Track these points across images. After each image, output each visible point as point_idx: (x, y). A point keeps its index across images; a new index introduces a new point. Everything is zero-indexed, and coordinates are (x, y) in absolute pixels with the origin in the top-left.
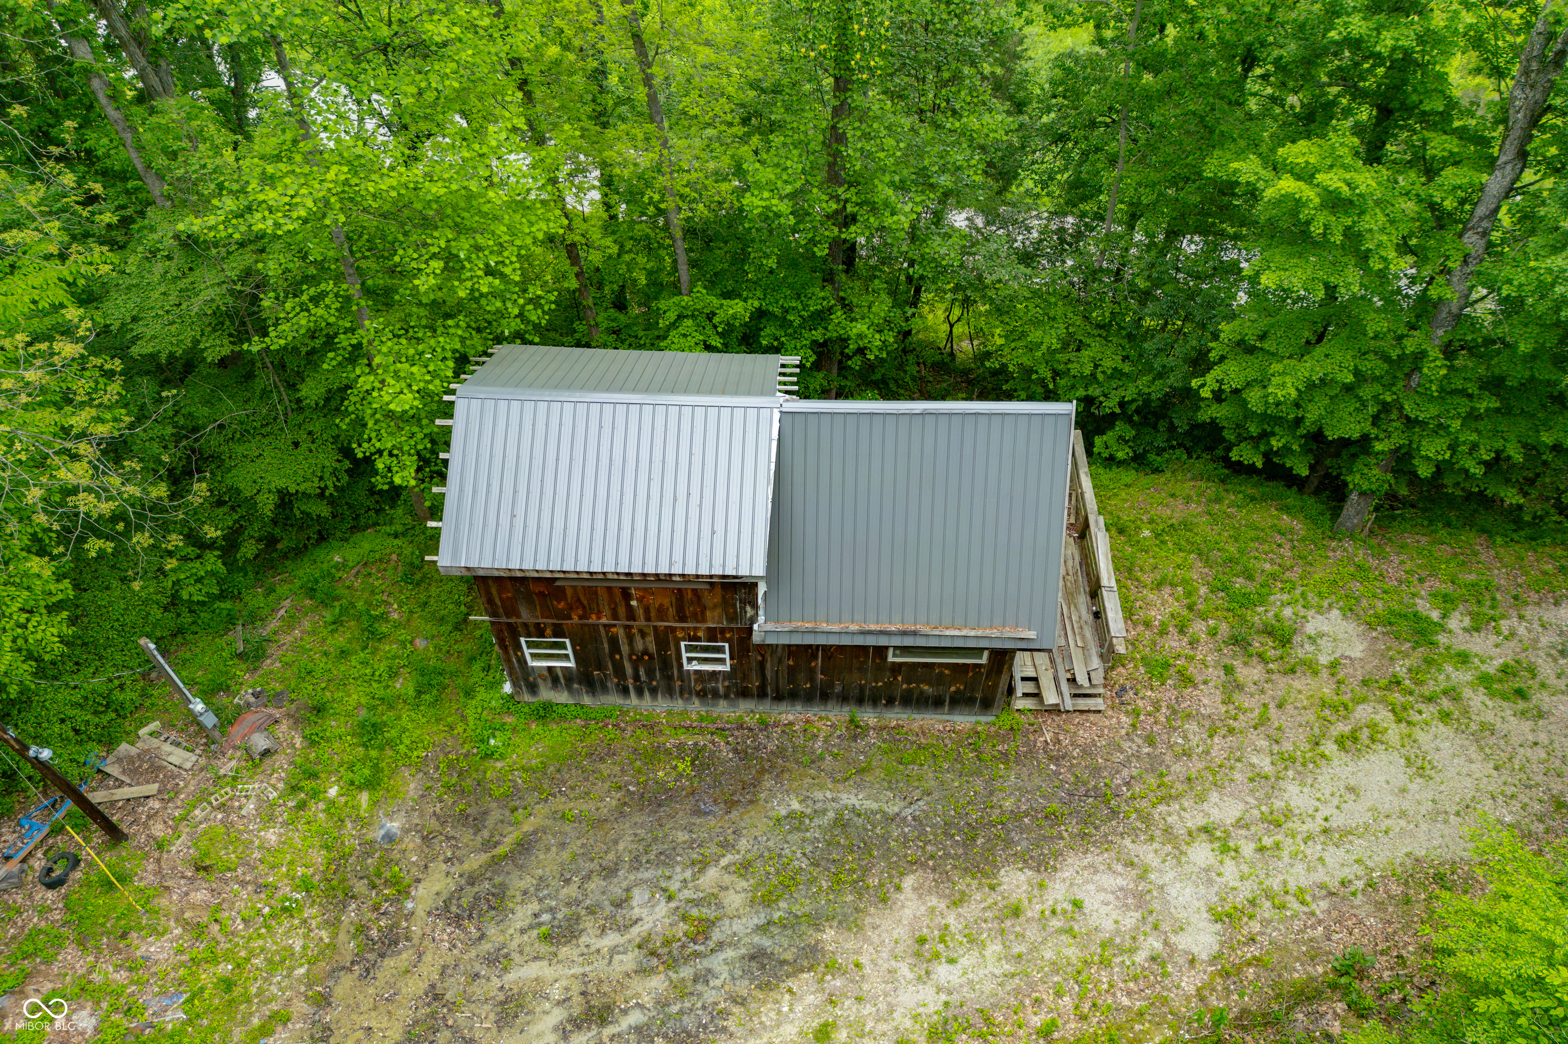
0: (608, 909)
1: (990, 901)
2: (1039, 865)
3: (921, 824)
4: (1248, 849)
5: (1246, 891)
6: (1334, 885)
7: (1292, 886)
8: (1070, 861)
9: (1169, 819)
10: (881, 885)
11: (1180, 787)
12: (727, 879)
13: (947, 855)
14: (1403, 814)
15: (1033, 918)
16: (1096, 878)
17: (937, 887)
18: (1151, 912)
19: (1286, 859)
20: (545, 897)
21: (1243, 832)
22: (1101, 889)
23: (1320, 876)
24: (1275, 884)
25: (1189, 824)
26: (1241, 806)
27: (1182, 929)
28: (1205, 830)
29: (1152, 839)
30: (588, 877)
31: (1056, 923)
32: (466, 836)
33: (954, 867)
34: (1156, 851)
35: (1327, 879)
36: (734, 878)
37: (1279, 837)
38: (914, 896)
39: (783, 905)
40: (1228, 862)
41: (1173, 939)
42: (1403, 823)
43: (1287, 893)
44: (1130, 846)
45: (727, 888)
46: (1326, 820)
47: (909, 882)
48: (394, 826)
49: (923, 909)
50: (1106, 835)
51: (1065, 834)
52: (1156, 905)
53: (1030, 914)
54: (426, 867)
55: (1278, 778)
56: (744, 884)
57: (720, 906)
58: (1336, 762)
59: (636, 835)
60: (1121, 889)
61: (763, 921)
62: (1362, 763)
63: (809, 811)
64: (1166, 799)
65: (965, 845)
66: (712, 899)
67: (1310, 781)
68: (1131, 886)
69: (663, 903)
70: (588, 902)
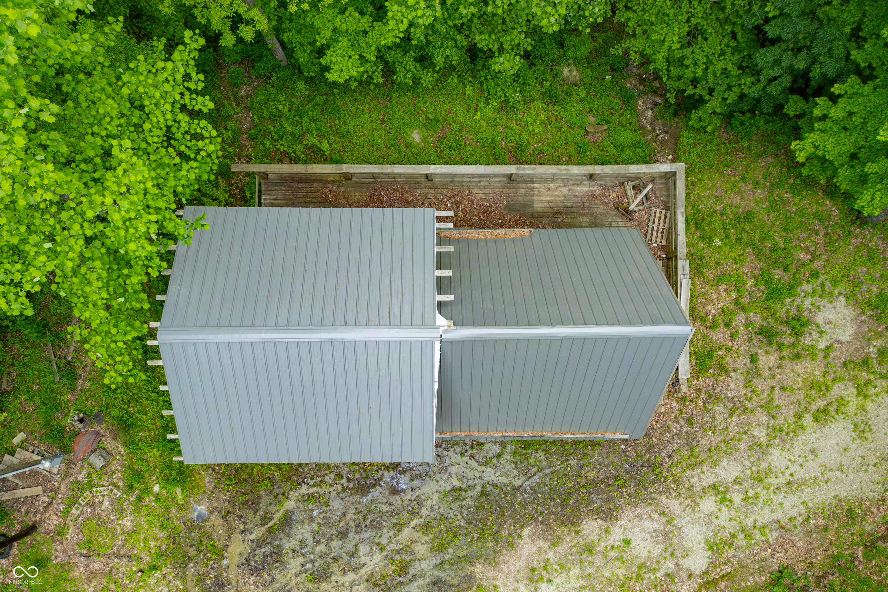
0: (346, 558)
1: (575, 541)
2: (607, 516)
3: (536, 493)
4: (737, 498)
5: (731, 527)
6: (784, 520)
7: (759, 524)
8: (626, 513)
9: (692, 480)
10: (510, 535)
11: (703, 456)
12: (416, 535)
13: (551, 513)
14: (841, 468)
15: (600, 551)
16: (641, 524)
17: (544, 534)
18: (671, 544)
19: (760, 505)
20: (306, 553)
21: (737, 487)
22: (642, 531)
23: (778, 515)
24: (749, 522)
25: (704, 484)
26: (740, 468)
27: (687, 555)
28: (713, 487)
29: (679, 495)
30: (330, 539)
31: (613, 554)
32: (250, 516)
33: (555, 521)
34: (680, 504)
35: (781, 517)
36: (419, 534)
37: (759, 490)
38: (529, 541)
39: (450, 550)
40: (724, 509)
41: (681, 562)
42: (839, 474)
43: (755, 527)
44: (665, 501)
45: (416, 542)
46: (791, 475)
47: (526, 532)
48: (202, 508)
49: (534, 549)
50: (650, 494)
51: (625, 494)
52: (675, 541)
53: (598, 549)
54: (229, 537)
55: (768, 445)
56: (426, 538)
57: (412, 553)
58: (809, 430)
59: (356, 509)
60: (655, 531)
61: (439, 561)
62: (826, 430)
63: (464, 487)
64: (692, 466)
65: (562, 505)
66: (407, 549)
67: (788, 446)
68: (662, 528)
69: (378, 554)
70: (333, 555)
